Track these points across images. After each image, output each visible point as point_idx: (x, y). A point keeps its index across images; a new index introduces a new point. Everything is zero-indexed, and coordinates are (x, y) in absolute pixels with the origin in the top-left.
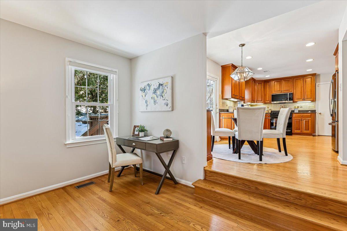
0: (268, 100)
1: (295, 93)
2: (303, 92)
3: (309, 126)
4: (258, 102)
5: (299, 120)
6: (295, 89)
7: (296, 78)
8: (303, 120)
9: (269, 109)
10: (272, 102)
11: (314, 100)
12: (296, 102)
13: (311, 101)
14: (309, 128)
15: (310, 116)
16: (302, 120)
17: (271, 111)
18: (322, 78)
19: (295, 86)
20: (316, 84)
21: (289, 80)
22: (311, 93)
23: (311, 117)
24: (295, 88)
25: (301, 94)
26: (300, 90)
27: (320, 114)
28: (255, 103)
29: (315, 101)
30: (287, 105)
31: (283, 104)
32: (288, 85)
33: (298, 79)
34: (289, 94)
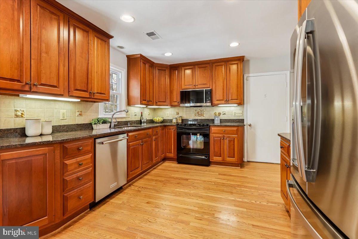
0: (175, 100)
1: (214, 90)
2: (226, 88)
3: (234, 149)
4: (159, 103)
5: (220, 139)
6: (214, 83)
7: (216, 64)
8: (226, 139)
9: (180, 115)
10: (181, 105)
11: (241, 103)
12: (217, 105)
13: (237, 103)
14: (234, 154)
15: (235, 132)
16: (224, 139)
17: (183, 120)
18: (252, 66)
19: (214, 78)
20: (244, 75)
21: (206, 67)
22: (238, 91)
23: (237, 134)
24: (214, 80)
25: (223, 92)
26: (222, 84)
27: (250, 125)
28: (153, 105)
29: (244, 104)
30: (204, 110)
31: (198, 108)
32: (204, 75)
33: (218, 66)
34: (205, 90)
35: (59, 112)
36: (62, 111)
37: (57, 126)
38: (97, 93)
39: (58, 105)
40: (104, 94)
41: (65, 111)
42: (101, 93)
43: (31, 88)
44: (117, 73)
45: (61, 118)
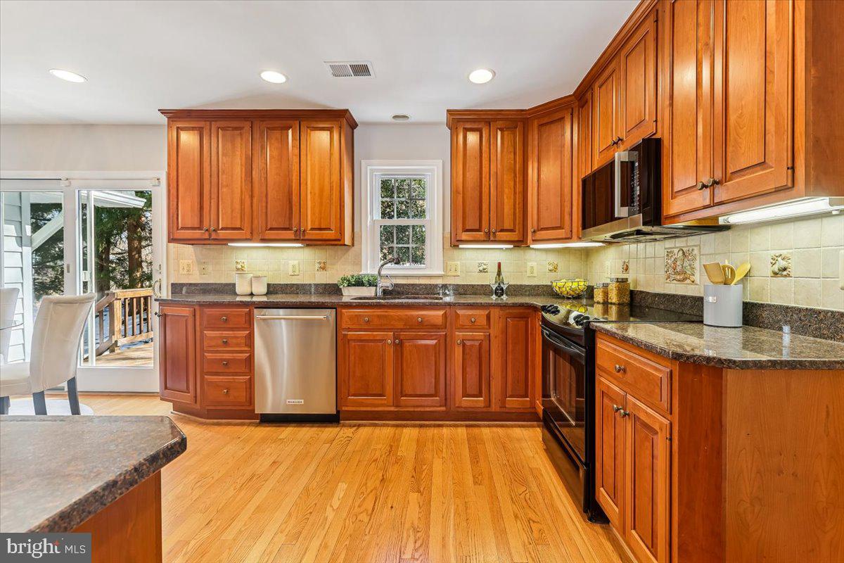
30: (696, 250)
35: (288, 264)
36: (292, 263)
37: (283, 285)
38: (312, 229)
39: (286, 254)
40: (329, 229)
41: (296, 262)
42: (320, 229)
43: (210, 235)
44: (424, 175)
45: (291, 273)
